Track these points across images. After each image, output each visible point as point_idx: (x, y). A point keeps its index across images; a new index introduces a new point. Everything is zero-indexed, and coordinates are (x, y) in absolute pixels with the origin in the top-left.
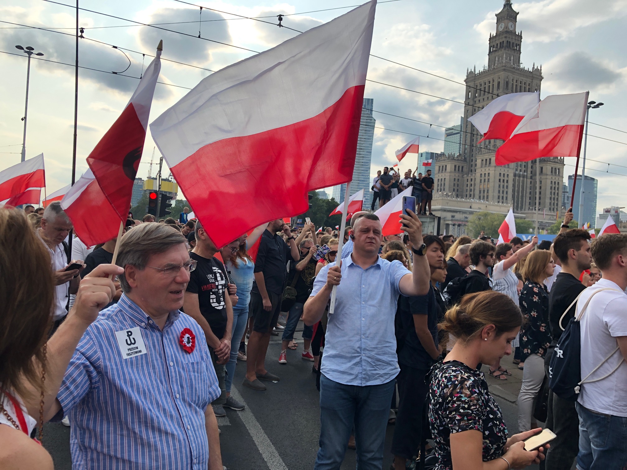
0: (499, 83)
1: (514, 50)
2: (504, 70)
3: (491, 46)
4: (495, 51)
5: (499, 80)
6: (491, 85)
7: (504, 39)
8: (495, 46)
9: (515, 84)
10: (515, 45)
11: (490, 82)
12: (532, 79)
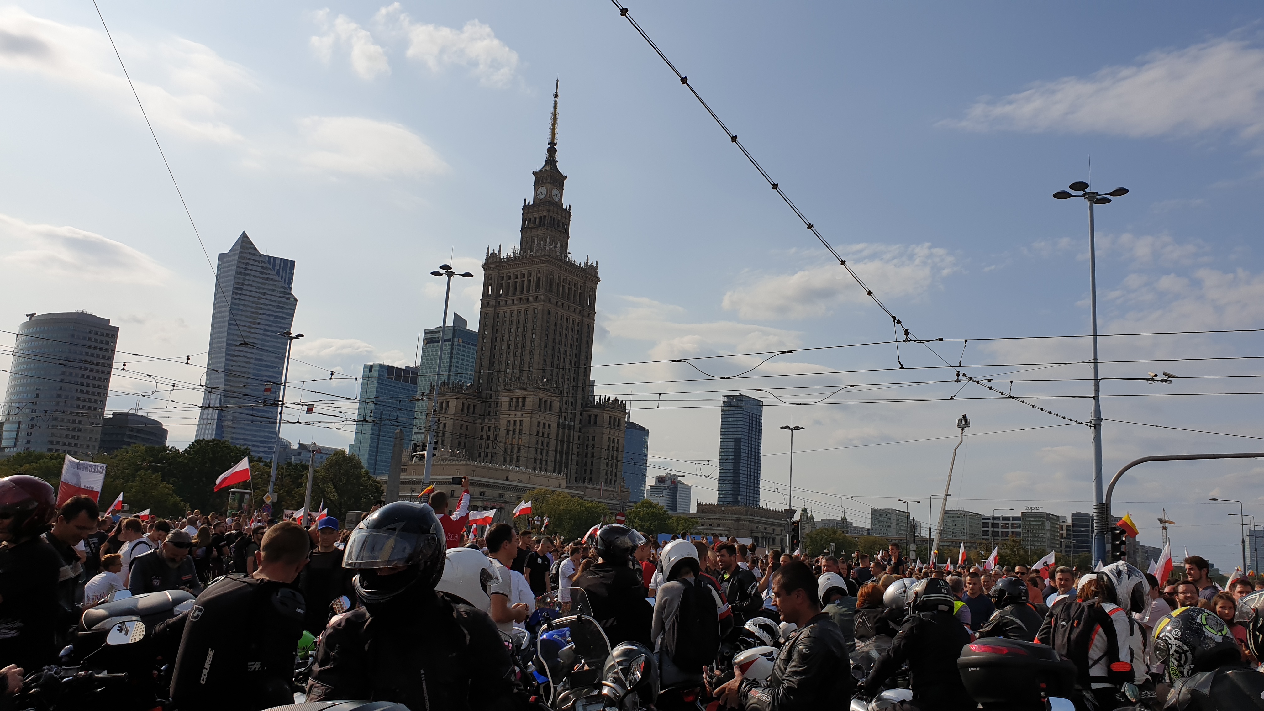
0: (538, 280)
1: (560, 231)
2: (547, 261)
3: (526, 219)
4: (532, 228)
5: (539, 275)
6: (526, 279)
7: (545, 213)
8: (532, 220)
9: (562, 284)
10: (561, 224)
11: (524, 276)
12: (585, 280)
